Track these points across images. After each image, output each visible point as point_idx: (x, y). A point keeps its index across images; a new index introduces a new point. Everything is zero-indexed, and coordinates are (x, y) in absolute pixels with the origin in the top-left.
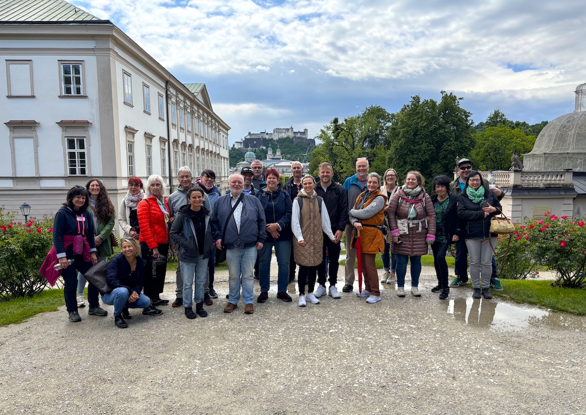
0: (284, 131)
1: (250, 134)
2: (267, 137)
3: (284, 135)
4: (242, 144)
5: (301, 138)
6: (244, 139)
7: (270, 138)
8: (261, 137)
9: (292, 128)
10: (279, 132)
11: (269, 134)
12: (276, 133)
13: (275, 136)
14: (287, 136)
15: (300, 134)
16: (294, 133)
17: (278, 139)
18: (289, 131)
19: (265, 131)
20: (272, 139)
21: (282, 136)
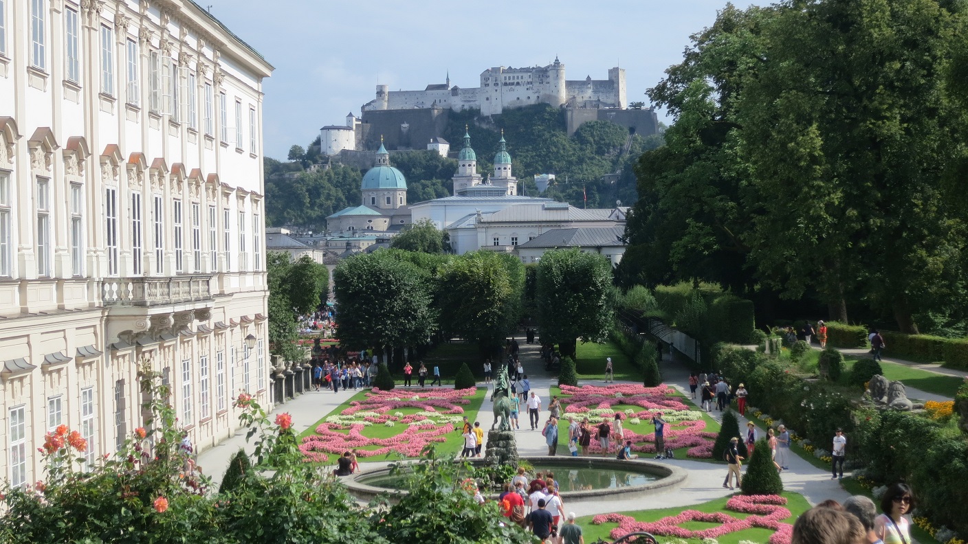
0: (526, 76)
2: (457, 104)
3: (525, 96)
4: (352, 135)
5: (597, 104)
6: (360, 115)
7: (467, 107)
8: (428, 105)
9: (558, 67)
10: (503, 81)
11: (466, 91)
12: (491, 88)
13: (487, 99)
14: (538, 97)
15: (595, 92)
16: (570, 84)
17: (499, 111)
18: (548, 80)
19: (448, 79)
20: (473, 113)
21: (518, 98)
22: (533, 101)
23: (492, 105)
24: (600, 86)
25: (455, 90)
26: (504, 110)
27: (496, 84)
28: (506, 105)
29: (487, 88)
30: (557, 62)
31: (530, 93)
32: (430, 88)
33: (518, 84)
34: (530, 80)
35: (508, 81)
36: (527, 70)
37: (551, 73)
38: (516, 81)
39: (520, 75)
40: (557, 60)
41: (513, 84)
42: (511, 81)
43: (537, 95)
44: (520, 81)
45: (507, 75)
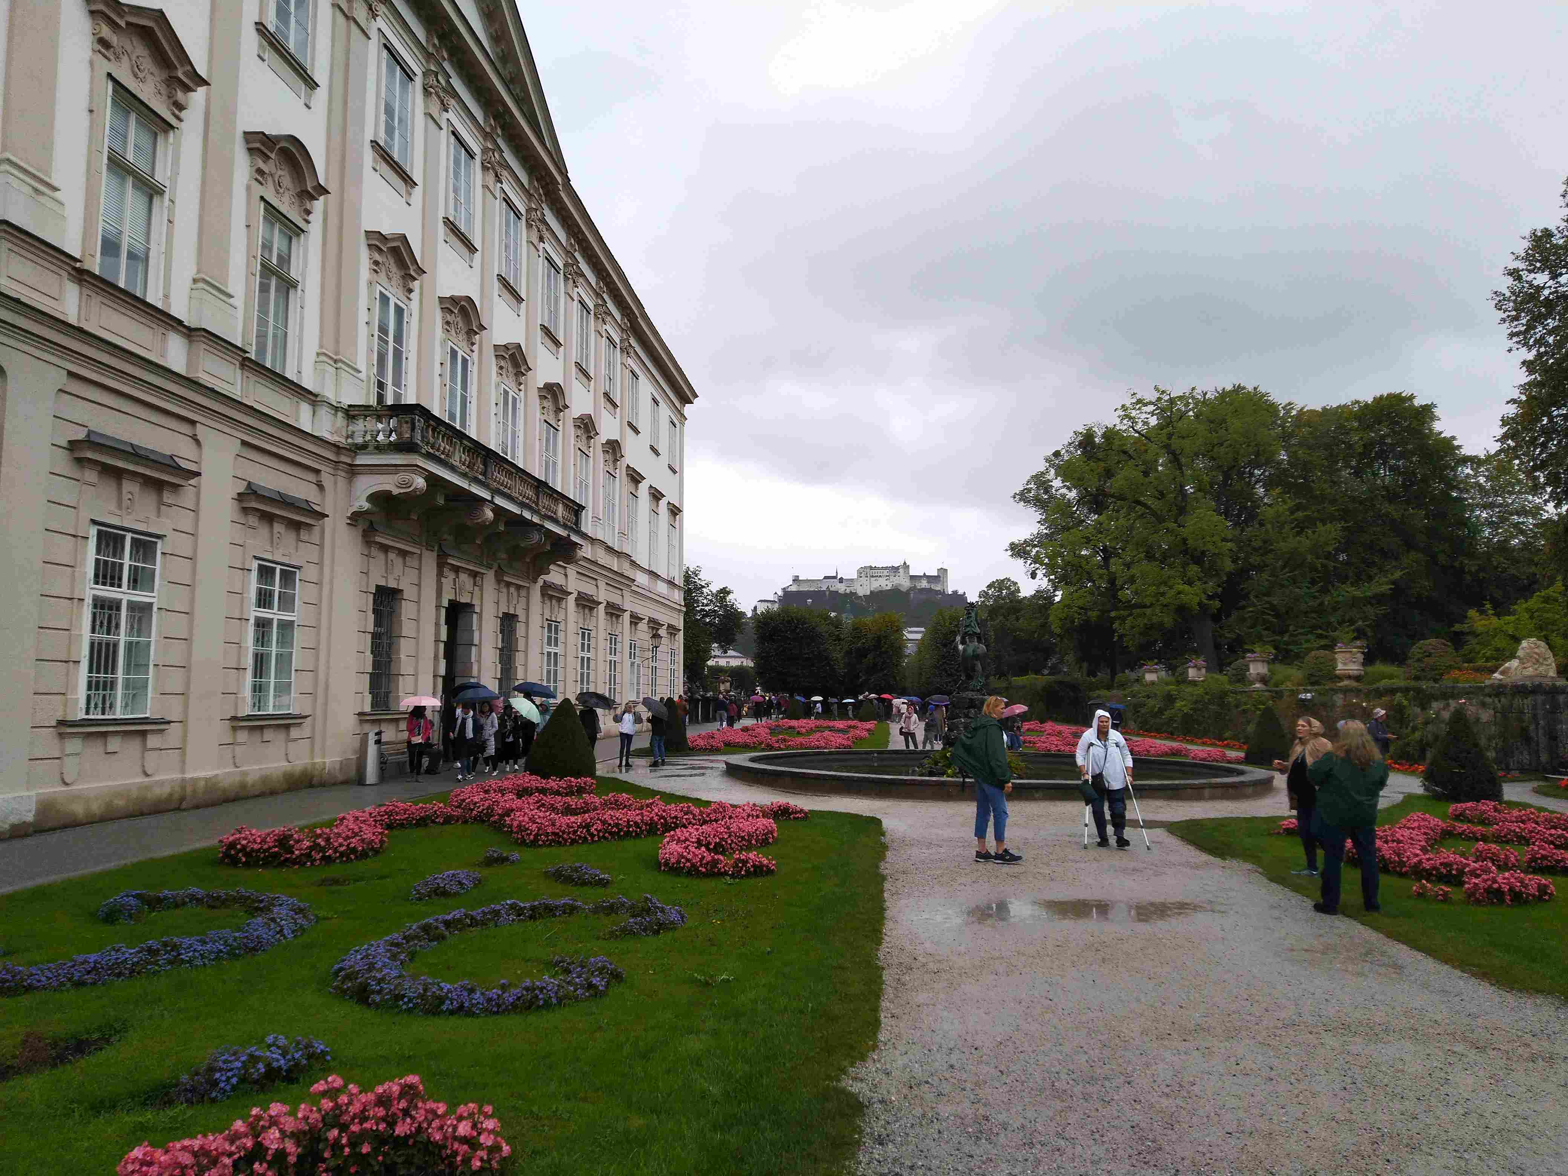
0: (886, 573)
1: (796, 580)
2: (841, 588)
3: (884, 584)
4: (776, 605)
5: (930, 590)
6: (780, 593)
7: (848, 591)
8: (824, 589)
9: (906, 566)
10: (871, 575)
11: (847, 580)
12: (864, 579)
13: (861, 586)
14: (894, 585)
15: (928, 582)
16: (913, 578)
17: (868, 593)
18: (899, 574)
19: (837, 573)
20: (853, 594)
21: (880, 586)
22: (889, 588)
23: (863, 590)
24: (930, 579)
25: (841, 579)
26: (872, 592)
27: (867, 576)
28: (873, 589)
29: (861, 578)
31: (887, 582)
32: (826, 578)
33: (880, 576)
34: (888, 574)
35: (874, 575)
36: (886, 568)
37: (901, 570)
38: (879, 574)
39: (881, 571)
40: (906, 561)
41: (877, 576)
42: (876, 574)
43: (893, 582)
44: (881, 574)
45: (874, 571)
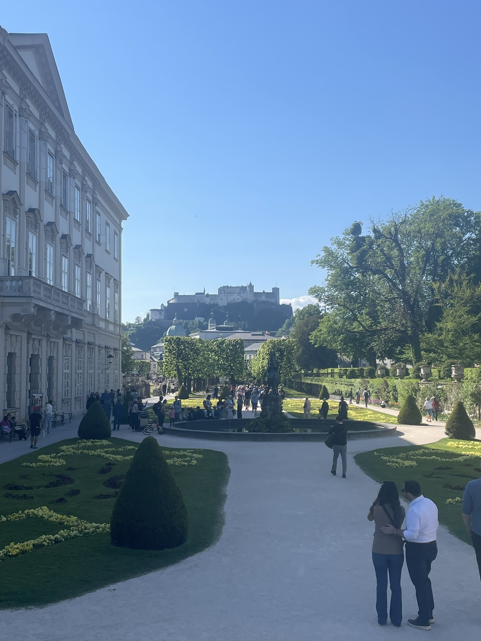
0: (237, 290)
1: (176, 295)
4: (163, 313)
5: (268, 303)
6: (166, 305)
7: (212, 303)
8: (196, 301)
9: (251, 287)
10: (228, 292)
11: (212, 296)
12: (223, 295)
13: (221, 299)
14: (242, 299)
15: (266, 297)
16: (256, 294)
17: (226, 304)
18: (246, 292)
19: (204, 291)
20: (216, 305)
21: (234, 299)
24: (268, 295)
25: (208, 294)
26: (227, 304)
27: (225, 293)
28: (229, 302)
29: (221, 295)
30: (251, 284)
31: (239, 297)
32: (197, 294)
33: (234, 293)
34: (239, 291)
35: (230, 292)
36: (238, 287)
37: (248, 289)
38: (233, 292)
39: (235, 289)
40: (251, 283)
41: (232, 293)
42: (231, 292)
43: (242, 298)
44: (235, 292)
45: (229, 289)
